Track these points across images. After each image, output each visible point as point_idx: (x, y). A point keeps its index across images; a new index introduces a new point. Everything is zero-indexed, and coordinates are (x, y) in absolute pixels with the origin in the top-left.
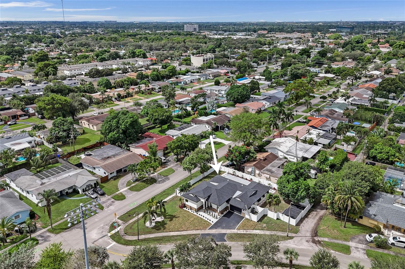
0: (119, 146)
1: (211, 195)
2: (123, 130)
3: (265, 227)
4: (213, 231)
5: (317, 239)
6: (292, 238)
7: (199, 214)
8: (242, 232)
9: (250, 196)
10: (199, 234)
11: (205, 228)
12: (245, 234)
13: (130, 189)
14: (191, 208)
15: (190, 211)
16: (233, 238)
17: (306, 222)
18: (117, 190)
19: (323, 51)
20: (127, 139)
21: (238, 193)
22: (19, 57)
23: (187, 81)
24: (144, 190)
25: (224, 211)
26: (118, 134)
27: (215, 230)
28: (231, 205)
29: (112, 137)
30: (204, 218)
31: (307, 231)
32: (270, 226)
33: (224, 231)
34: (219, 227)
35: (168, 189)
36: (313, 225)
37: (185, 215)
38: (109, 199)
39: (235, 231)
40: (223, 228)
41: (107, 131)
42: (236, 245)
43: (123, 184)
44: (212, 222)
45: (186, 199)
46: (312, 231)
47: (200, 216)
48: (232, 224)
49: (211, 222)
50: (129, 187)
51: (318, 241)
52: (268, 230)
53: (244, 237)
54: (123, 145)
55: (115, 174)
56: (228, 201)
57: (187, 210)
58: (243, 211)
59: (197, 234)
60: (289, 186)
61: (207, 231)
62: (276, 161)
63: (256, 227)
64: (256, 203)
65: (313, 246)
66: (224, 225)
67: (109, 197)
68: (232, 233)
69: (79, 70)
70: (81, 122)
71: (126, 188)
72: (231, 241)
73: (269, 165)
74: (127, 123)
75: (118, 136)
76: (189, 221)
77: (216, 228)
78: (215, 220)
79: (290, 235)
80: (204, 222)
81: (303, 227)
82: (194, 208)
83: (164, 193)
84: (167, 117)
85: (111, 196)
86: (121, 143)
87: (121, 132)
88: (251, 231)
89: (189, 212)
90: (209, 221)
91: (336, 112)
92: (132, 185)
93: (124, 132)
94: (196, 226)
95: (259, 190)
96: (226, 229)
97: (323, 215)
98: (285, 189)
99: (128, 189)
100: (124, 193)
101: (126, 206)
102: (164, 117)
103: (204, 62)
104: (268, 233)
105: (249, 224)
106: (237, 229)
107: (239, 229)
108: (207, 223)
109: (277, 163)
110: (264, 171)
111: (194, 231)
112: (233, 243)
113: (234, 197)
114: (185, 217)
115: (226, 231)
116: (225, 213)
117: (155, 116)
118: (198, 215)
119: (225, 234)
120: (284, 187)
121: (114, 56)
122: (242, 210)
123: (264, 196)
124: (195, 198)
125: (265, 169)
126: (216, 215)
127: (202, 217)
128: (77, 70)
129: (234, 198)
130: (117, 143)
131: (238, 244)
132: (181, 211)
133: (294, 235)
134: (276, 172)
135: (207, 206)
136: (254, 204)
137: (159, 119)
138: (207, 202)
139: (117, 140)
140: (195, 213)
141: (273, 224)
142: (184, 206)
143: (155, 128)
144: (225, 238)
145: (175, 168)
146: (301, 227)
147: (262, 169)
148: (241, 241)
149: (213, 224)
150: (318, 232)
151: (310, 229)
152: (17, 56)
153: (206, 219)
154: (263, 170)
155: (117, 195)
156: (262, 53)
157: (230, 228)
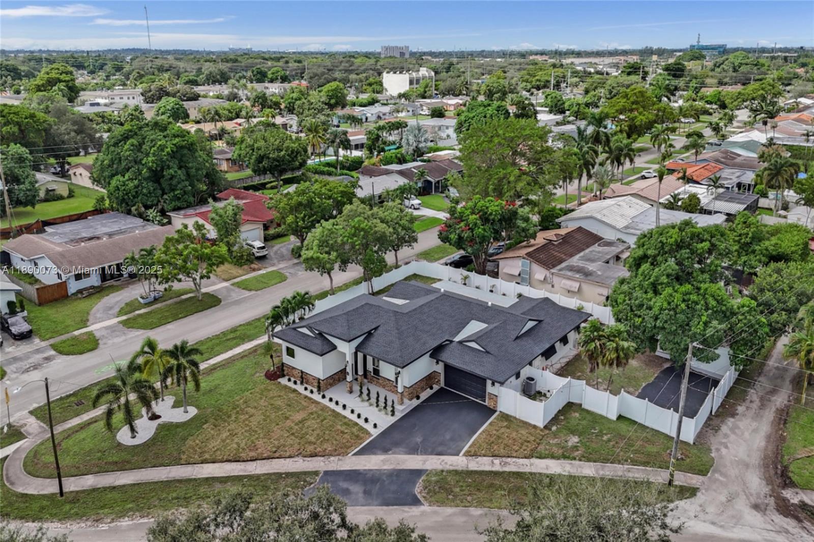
0: (140, 216)
1: (376, 329)
2: (150, 169)
3: (575, 448)
4: (374, 462)
5: (793, 497)
6: (689, 492)
7: (331, 400)
8: (484, 464)
9: (517, 338)
10: (316, 473)
11: (341, 451)
12: (496, 473)
13: (125, 323)
14: (304, 378)
15: (300, 388)
16: (449, 491)
17: (732, 430)
18: (84, 323)
19: (676, 64)
20: (165, 197)
21: (475, 327)
22: (14, 79)
23: (368, 115)
24: (169, 326)
25: (423, 389)
26: (136, 182)
27: (382, 457)
28: (447, 367)
29: (118, 189)
30: (347, 413)
31: (747, 466)
32: (594, 445)
33: (413, 462)
34: (397, 444)
35: (249, 324)
36: (763, 444)
37: (279, 403)
38: (38, 351)
39: (459, 462)
40: (413, 450)
41: (106, 174)
42: (460, 520)
43: (111, 308)
44: (375, 426)
45: (288, 348)
46: (766, 466)
47: (332, 405)
48: (448, 437)
49: (369, 427)
50: (124, 318)
51: (803, 506)
52: (587, 458)
53: (491, 485)
54: (151, 213)
55: (94, 280)
56: (436, 353)
57: (291, 384)
58: (490, 389)
59: (305, 473)
60: (658, 302)
61: (351, 462)
62: (595, 248)
63: (541, 448)
64: (539, 361)
65: (787, 532)
66: (419, 440)
67: (44, 344)
68: (448, 467)
69: (131, 98)
70: (75, 174)
71: (115, 320)
72: (442, 503)
73: (577, 257)
74: (163, 150)
75: (136, 187)
76: (288, 423)
77: (386, 451)
78: (385, 421)
79: (681, 479)
80: (343, 428)
81: (724, 451)
82: (315, 378)
83: (232, 336)
84: (292, 152)
85: (52, 341)
86: (147, 207)
87: (147, 175)
88: (521, 461)
89: (295, 391)
90: (361, 422)
91: (739, 155)
92: (137, 312)
93: (156, 176)
94: (310, 443)
95: (547, 320)
96: (425, 452)
97: (787, 407)
98: (642, 312)
99: (120, 322)
100: (97, 335)
101: (86, 370)
102: (283, 153)
103: (412, 86)
104: (588, 470)
105: (514, 435)
106: (468, 454)
107: (476, 455)
108: (355, 430)
109: (599, 252)
110: (560, 270)
111: (300, 460)
112: (449, 510)
113: (457, 339)
114: (278, 409)
115: (425, 462)
116: (424, 395)
117: (259, 149)
118: (326, 402)
119: (418, 473)
120: (641, 306)
121: (218, 77)
122: (489, 383)
123: (564, 340)
124: (318, 342)
125: (563, 265)
126: (389, 403)
127: (339, 409)
128: (125, 98)
129: (461, 342)
130: (134, 205)
131: (468, 515)
132: (266, 389)
133: (694, 480)
134: (599, 273)
135: (361, 372)
136: (530, 364)
137: (268, 158)
138: (360, 355)
139: (134, 197)
140: (316, 397)
141: (605, 438)
142: (281, 371)
143: (266, 189)
144: (418, 489)
145: (291, 271)
146: (718, 450)
147: (554, 266)
148: (480, 504)
149: (375, 433)
150: (792, 468)
151: (755, 459)
152: (9, 77)
153: (354, 417)
154: (559, 267)
155: (75, 338)
156: (540, 73)
157: (440, 449)
